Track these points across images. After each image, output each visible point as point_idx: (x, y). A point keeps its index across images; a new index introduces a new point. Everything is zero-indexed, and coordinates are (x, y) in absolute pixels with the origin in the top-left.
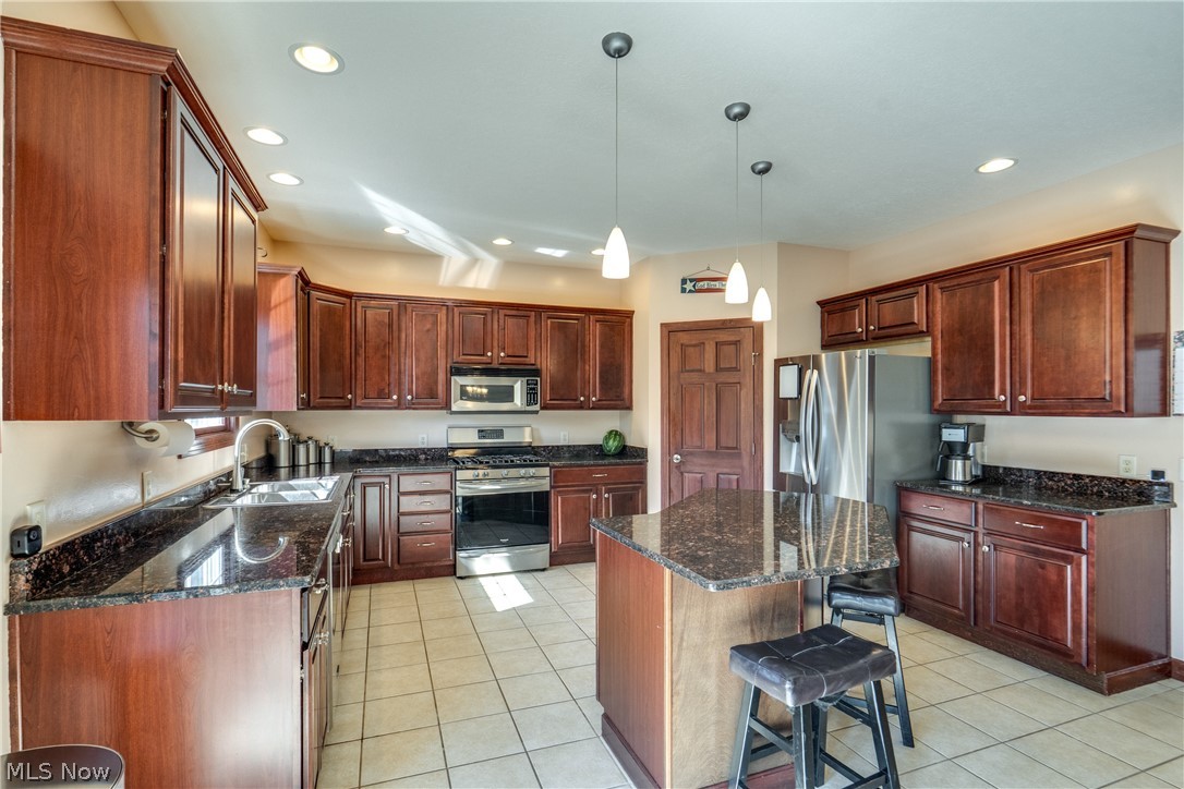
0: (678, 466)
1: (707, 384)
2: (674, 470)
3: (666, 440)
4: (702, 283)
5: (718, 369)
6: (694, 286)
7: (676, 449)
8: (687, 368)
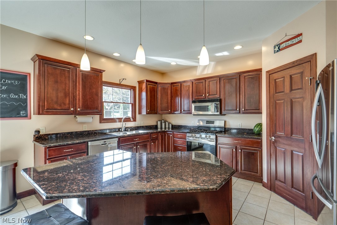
0: (274, 143)
1: (286, 99)
2: (272, 144)
3: (269, 129)
4: (282, 45)
5: (291, 90)
6: (279, 48)
7: (273, 134)
8: (277, 92)
